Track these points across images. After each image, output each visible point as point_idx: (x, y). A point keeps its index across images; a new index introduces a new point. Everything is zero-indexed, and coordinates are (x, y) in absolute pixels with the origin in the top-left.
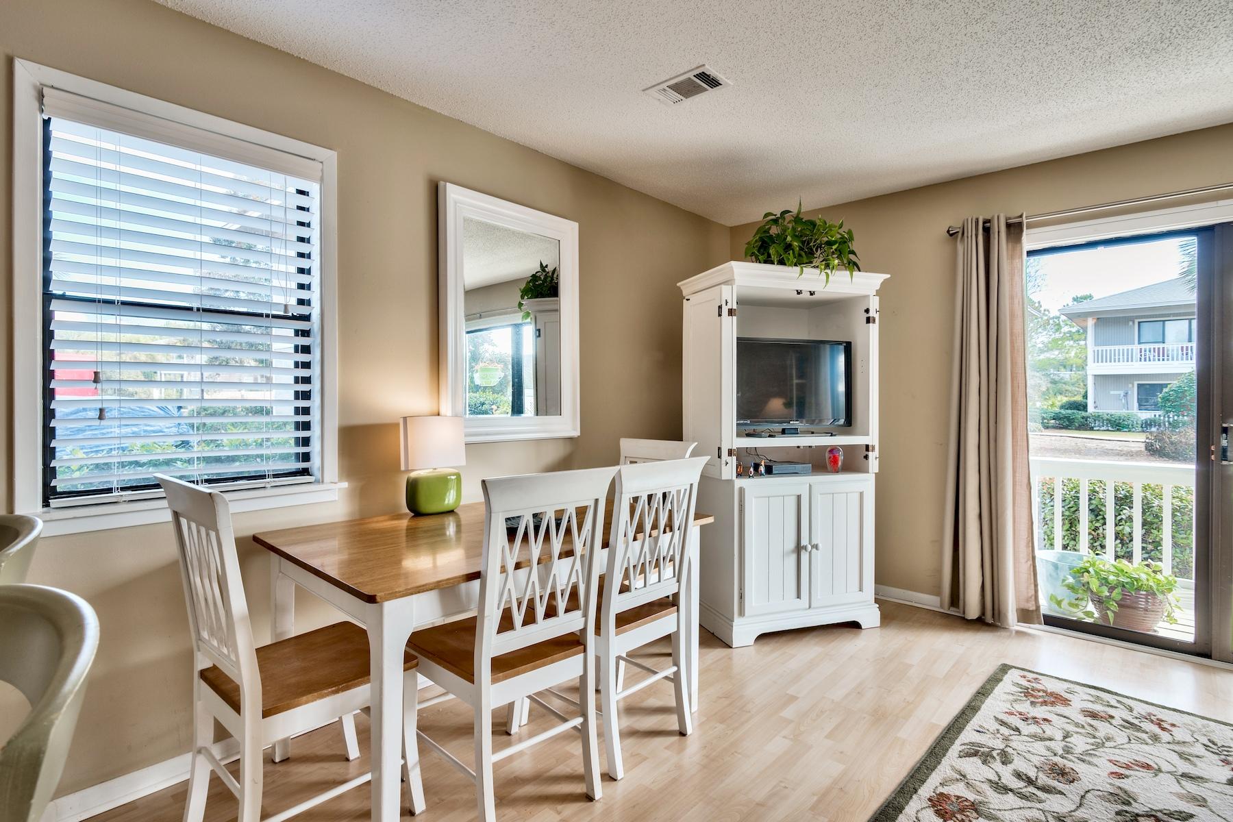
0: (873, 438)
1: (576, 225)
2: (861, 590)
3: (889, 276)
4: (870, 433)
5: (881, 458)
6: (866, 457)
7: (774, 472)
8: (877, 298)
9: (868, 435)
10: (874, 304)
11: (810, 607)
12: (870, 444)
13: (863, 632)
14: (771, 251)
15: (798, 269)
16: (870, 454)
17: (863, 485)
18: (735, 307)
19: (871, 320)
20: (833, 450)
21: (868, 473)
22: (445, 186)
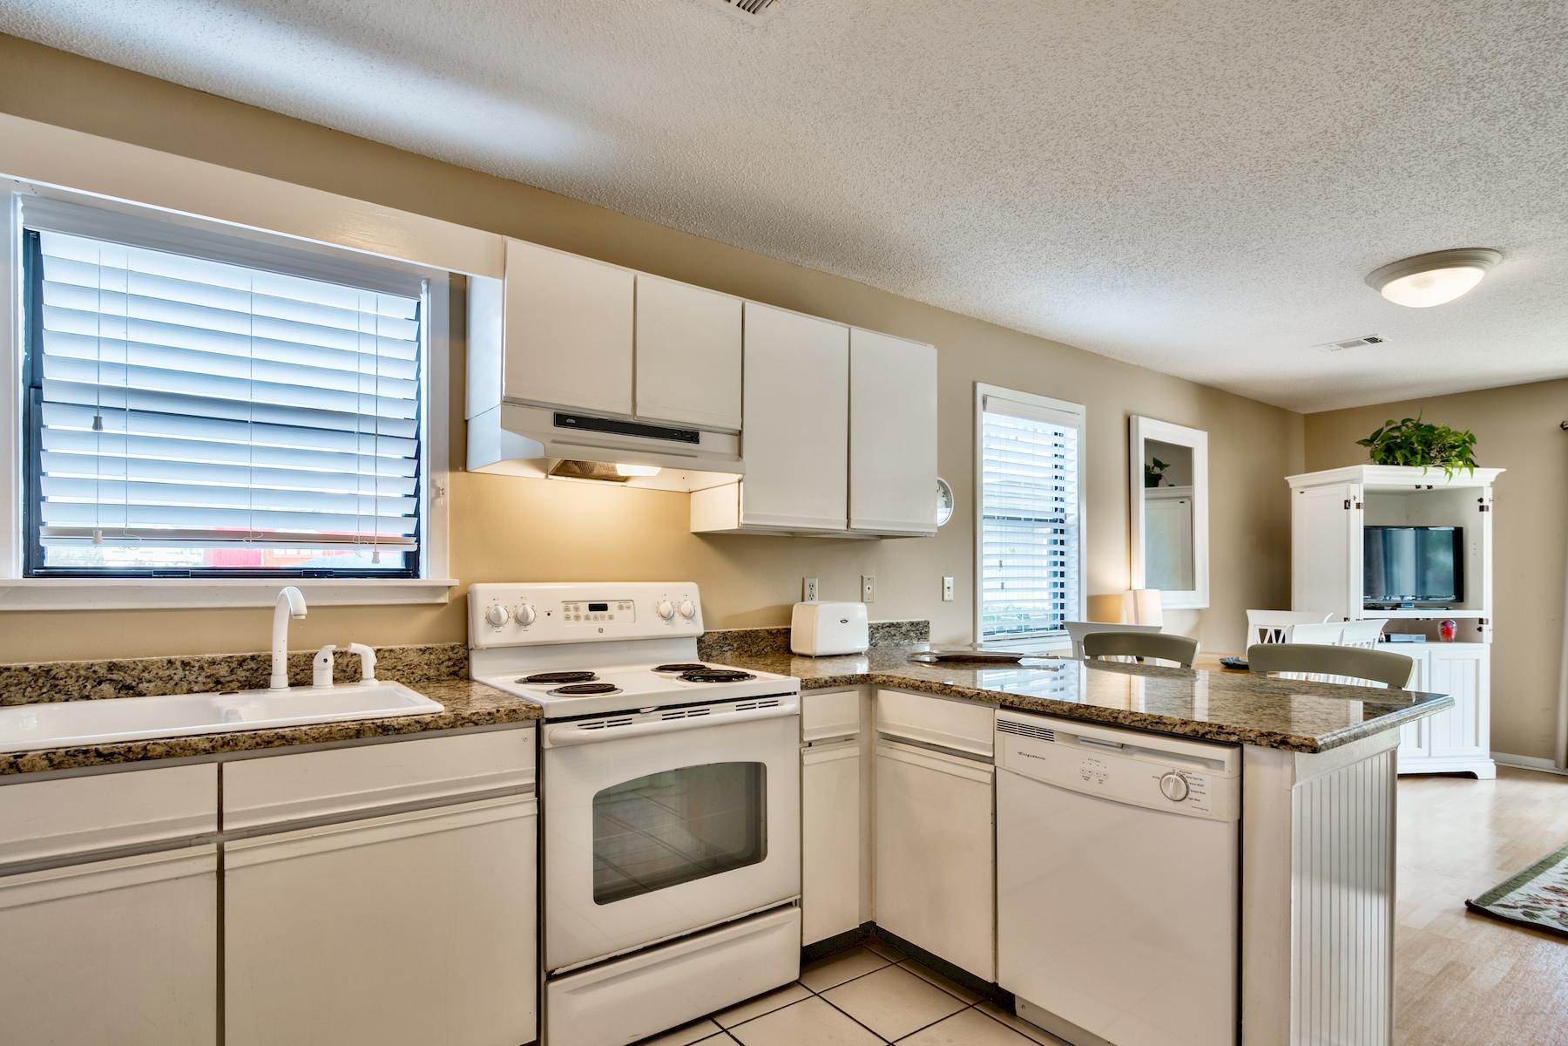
0: (1486, 612)
1: (1206, 433)
2: (1477, 745)
3: (1504, 470)
4: (1484, 608)
5: (1495, 631)
6: (1480, 629)
7: (1392, 640)
8: (1491, 489)
9: (1482, 609)
10: (1488, 496)
11: (1430, 756)
12: (1484, 618)
13: (1479, 782)
14: (1397, 455)
15: (1421, 469)
16: (1484, 626)
17: (1478, 653)
18: (1362, 501)
19: (1485, 509)
20: (1445, 623)
21: (1482, 643)
22: (1137, 419)
